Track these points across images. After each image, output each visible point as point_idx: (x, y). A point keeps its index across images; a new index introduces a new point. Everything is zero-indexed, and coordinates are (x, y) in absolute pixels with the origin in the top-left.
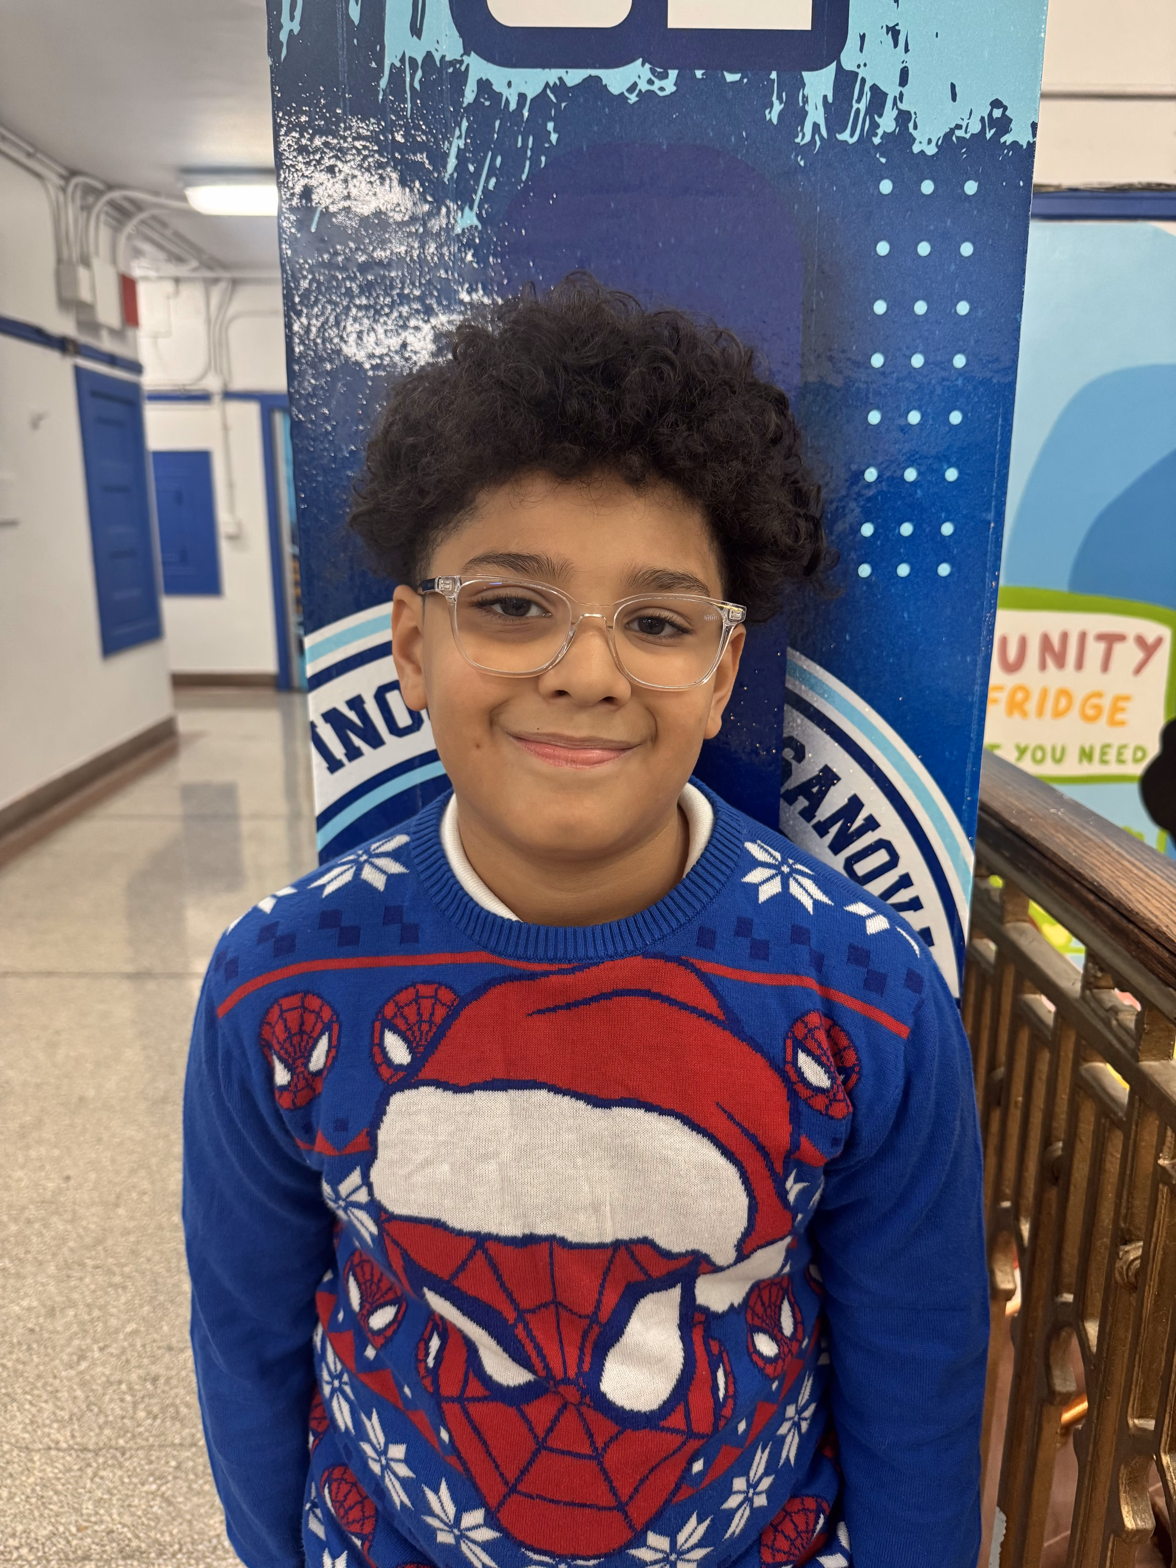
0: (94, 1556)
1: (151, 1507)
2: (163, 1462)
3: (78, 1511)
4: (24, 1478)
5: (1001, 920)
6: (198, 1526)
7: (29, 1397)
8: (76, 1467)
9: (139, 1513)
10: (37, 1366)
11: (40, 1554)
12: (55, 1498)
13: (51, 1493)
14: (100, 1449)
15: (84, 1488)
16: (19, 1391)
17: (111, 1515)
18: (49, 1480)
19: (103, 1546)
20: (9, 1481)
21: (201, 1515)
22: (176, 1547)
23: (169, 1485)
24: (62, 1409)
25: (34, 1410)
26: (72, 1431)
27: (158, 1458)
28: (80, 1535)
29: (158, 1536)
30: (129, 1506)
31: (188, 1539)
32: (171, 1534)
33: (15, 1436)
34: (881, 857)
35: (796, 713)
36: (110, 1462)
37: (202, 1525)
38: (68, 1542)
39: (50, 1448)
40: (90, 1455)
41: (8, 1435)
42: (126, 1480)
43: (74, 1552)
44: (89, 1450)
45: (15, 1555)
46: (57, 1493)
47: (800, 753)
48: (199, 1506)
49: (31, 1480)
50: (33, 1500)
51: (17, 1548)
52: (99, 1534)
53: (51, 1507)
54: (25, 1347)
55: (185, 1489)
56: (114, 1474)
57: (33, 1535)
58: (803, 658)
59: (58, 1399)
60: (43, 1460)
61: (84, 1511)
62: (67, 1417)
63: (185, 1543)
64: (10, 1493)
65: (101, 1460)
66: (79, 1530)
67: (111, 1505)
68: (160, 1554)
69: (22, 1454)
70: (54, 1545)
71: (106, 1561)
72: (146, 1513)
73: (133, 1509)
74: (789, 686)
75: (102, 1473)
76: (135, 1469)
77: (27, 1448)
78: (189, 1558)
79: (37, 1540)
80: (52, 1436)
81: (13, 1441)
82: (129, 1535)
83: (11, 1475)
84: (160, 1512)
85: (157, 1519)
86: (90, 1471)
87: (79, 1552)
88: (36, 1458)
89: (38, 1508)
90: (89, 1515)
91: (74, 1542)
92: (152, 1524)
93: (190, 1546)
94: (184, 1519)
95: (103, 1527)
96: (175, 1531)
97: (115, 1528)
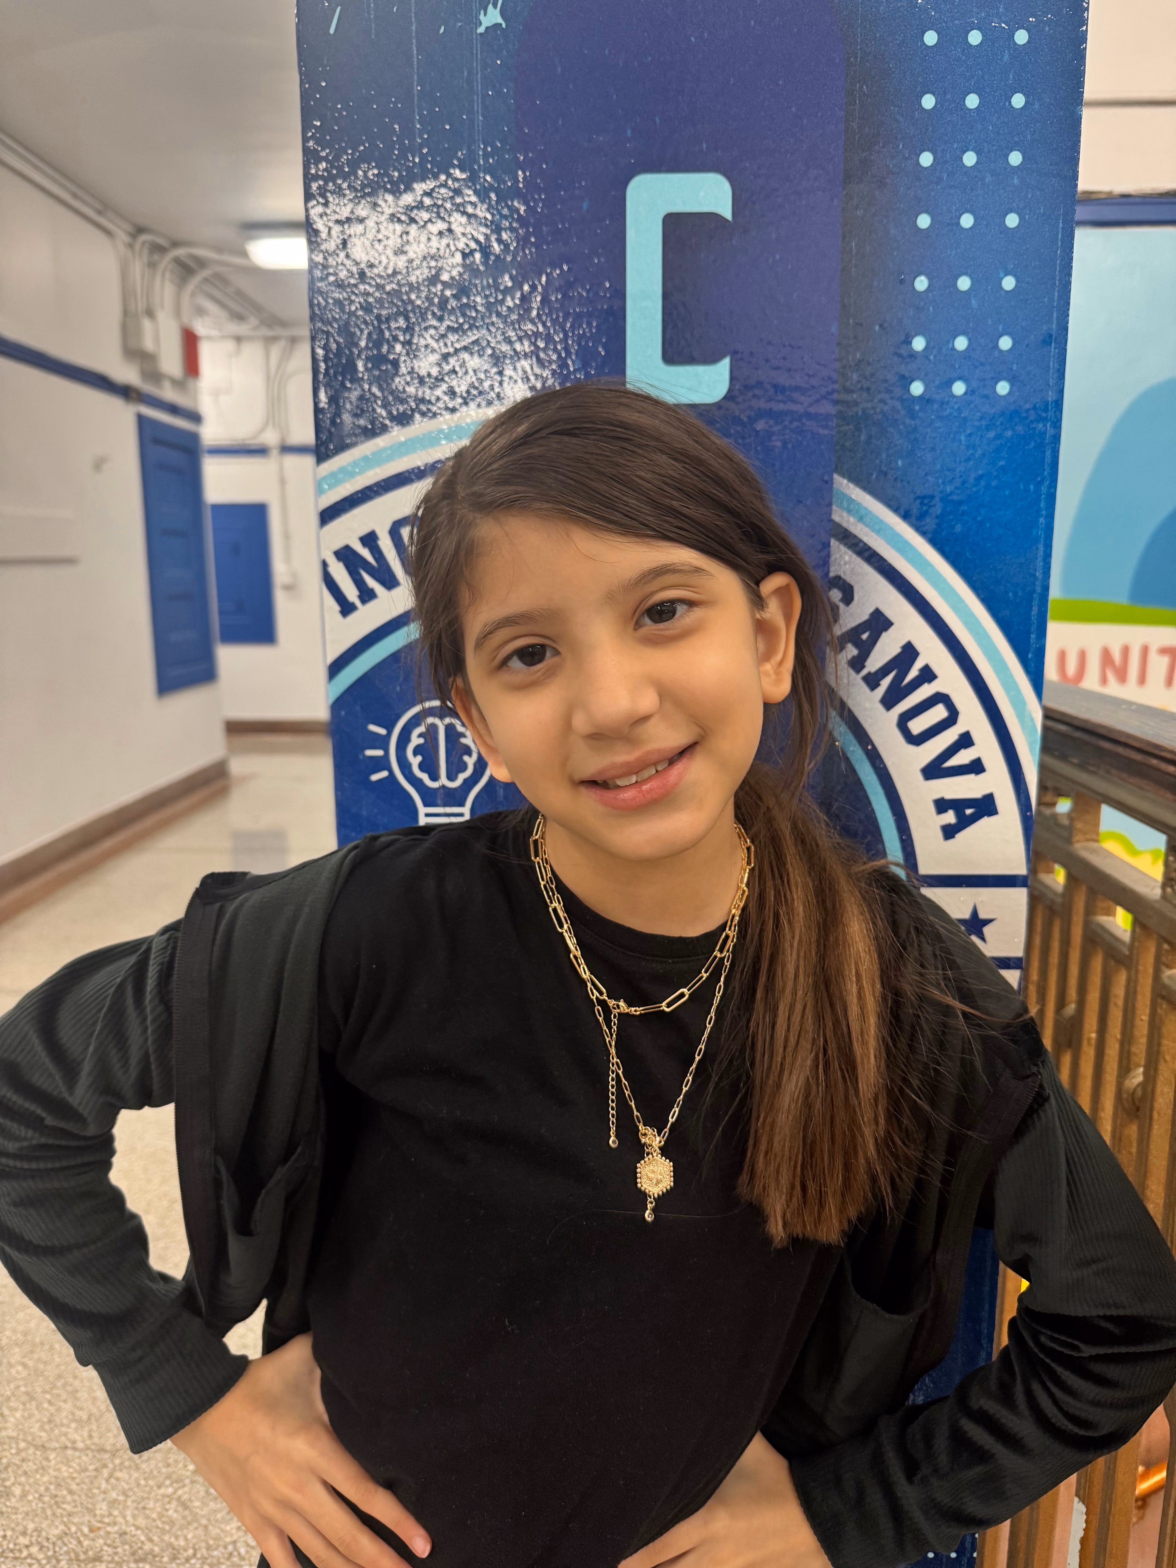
0: (106, 1558)
1: (167, 1510)
2: (181, 1465)
3: (91, 1511)
4: (38, 1476)
6: (214, 1531)
7: (48, 1396)
8: (91, 1467)
9: (154, 1516)
10: (58, 1366)
11: (50, 1553)
12: (69, 1498)
13: (65, 1492)
14: (117, 1451)
15: (99, 1488)
16: (39, 1390)
17: (124, 1517)
18: (64, 1479)
19: (116, 1548)
20: (23, 1479)
21: (217, 1521)
22: (191, 1552)
23: (186, 1489)
24: (81, 1409)
25: (52, 1409)
26: (90, 1431)
27: (176, 1461)
28: (92, 1535)
29: (173, 1540)
30: (144, 1508)
31: (203, 1545)
32: (186, 1539)
33: (32, 1434)
34: (939, 713)
35: (843, 549)
36: (127, 1464)
37: (217, 1531)
38: (80, 1542)
39: (66, 1448)
40: (106, 1456)
41: (25, 1433)
42: (143, 1482)
43: (85, 1553)
44: (105, 1451)
45: (25, 1553)
46: (71, 1492)
47: (848, 595)
48: (215, 1511)
49: (46, 1479)
50: (46, 1499)
51: (27, 1547)
52: (112, 1536)
53: (65, 1506)
54: (47, 1347)
55: (202, 1494)
56: (130, 1476)
57: (44, 1534)
58: (851, 486)
59: (77, 1399)
60: (59, 1459)
61: (98, 1512)
62: (85, 1417)
63: (200, 1548)
64: (23, 1490)
65: (117, 1461)
66: (91, 1530)
67: (126, 1507)
68: (174, 1558)
69: (38, 1453)
70: (65, 1545)
71: (117, 1563)
72: (161, 1516)
73: (148, 1512)
74: (836, 517)
75: (118, 1474)
76: (151, 1472)
77: (43, 1446)
78: (203, 1563)
79: (48, 1539)
80: (70, 1436)
81: (30, 1438)
82: (143, 1538)
83: (25, 1473)
84: (175, 1515)
85: (172, 1523)
86: (106, 1472)
87: (91, 1553)
88: (52, 1456)
89: (51, 1507)
90: (102, 1516)
91: (86, 1543)
92: (167, 1527)
93: (204, 1551)
94: (200, 1524)
95: (116, 1528)
96: (190, 1536)
97: (128, 1530)
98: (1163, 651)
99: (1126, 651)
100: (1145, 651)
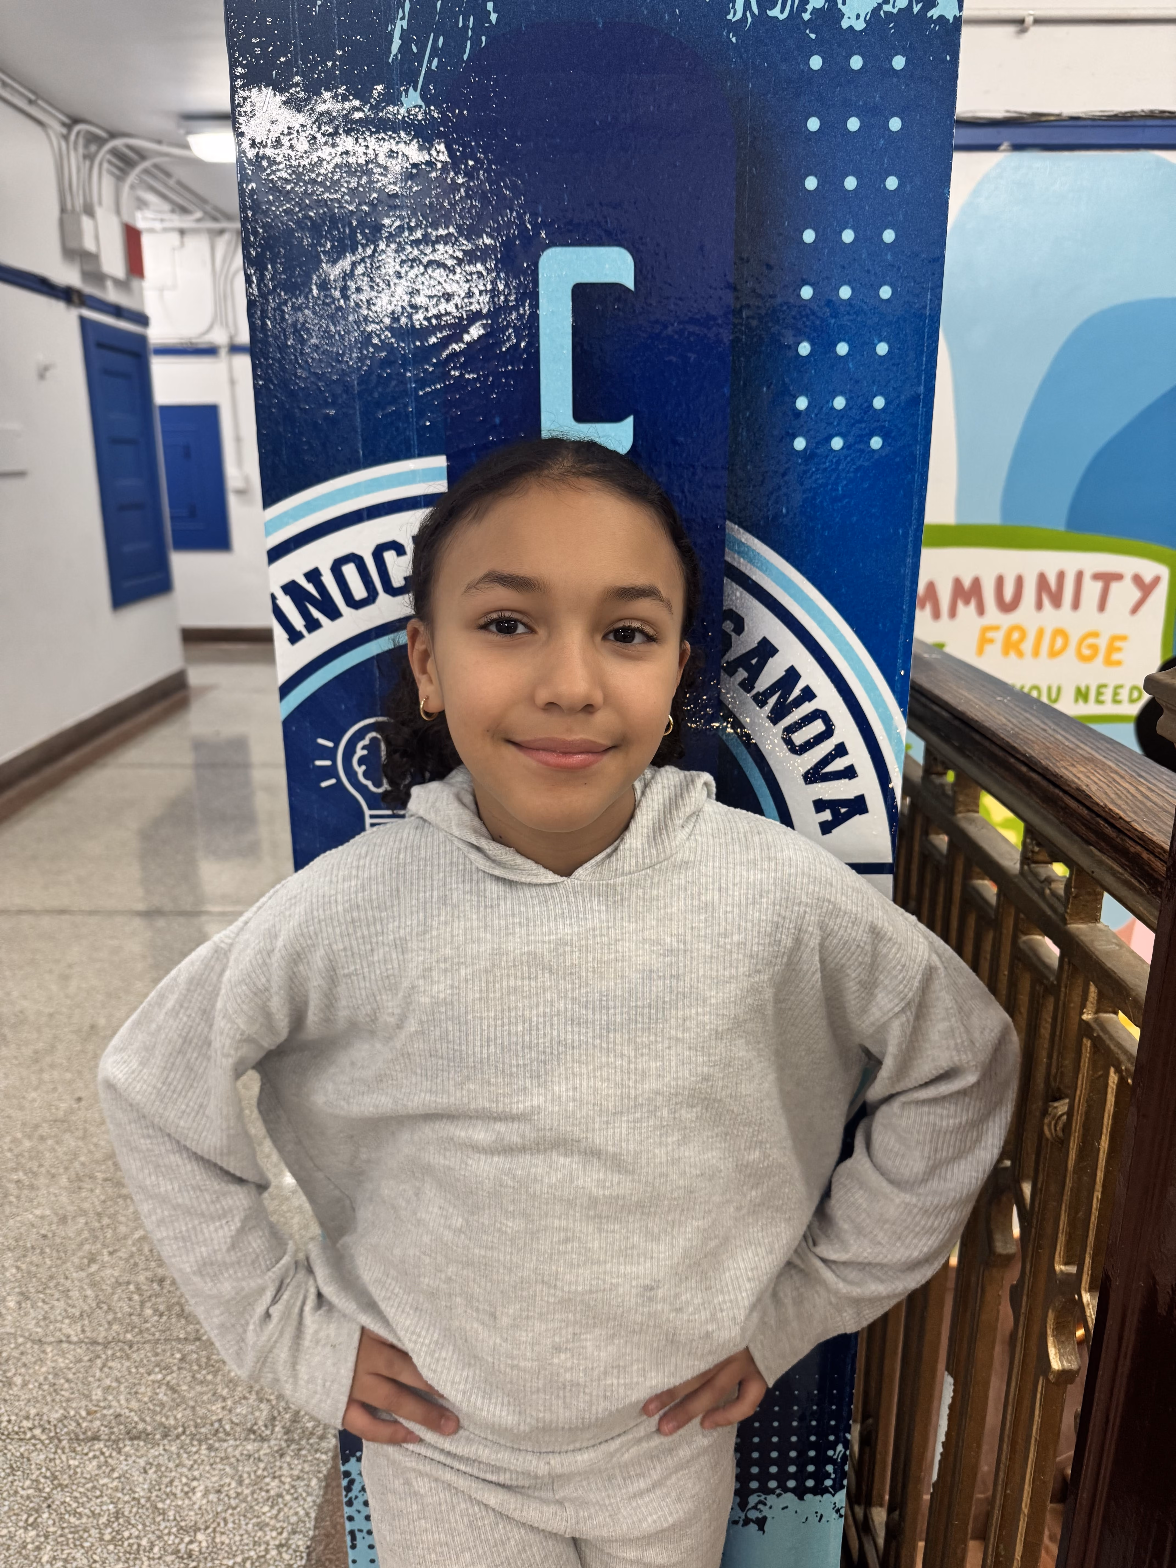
0: (103, 1437)
1: (157, 1394)
2: (168, 1354)
3: (88, 1397)
4: (37, 1368)
5: (953, 811)
6: (201, 1411)
7: (42, 1296)
8: (86, 1358)
9: (146, 1399)
10: (50, 1268)
11: (52, 1434)
12: (66, 1386)
13: (62, 1381)
14: (109, 1343)
15: (94, 1376)
16: (32, 1290)
17: (119, 1401)
18: (61, 1370)
19: (111, 1428)
20: (23, 1370)
21: (203, 1402)
22: (180, 1430)
23: (174, 1375)
24: (74, 1306)
25: (46, 1307)
26: (83, 1326)
27: (164, 1351)
28: (89, 1418)
29: (164, 1420)
30: (136, 1393)
31: (192, 1423)
32: (176, 1419)
33: (28, 1330)
34: (818, 727)
35: (735, 586)
36: (118, 1354)
37: (204, 1411)
38: (79, 1424)
39: (61, 1341)
40: (99, 1348)
41: (22, 1329)
42: (134, 1370)
43: (84, 1433)
44: (98, 1344)
45: (29, 1435)
46: (68, 1381)
47: (739, 625)
48: (202, 1394)
49: (44, 1369)
50: (46, 1387)
51: (31, 1429)
52: (108, 1418)
53: (63, 1393)
54: (38, 1251)
55: (189, 1379)
56: (122, 1365)
57: (45, 1418)
58: (741, 531)
59: (70, 1298)
60: (55, 1352)
61: (94, 1397)
62: (77, 1314)
63: (189, 1426)
64: (24, 1380)
65: (110, 1352)
66: (89, 1413)
67: (119, 1393)
68: (165, 1436)
69: (36, 1347)
70: (65, 1426)
71: (114, 1441)
72: (152, 1400)
73: (139, 1396)
74: (728, 559)
75: (110, 1364)
76: (141, 1360)
77: (40, 1341)
78: (192, 1439)
79: (49, 1422)
80: (64, 1331)
81: (27, 1334)
82: (136, 1419)
83: (25, 1365)
84: (165, 1398)
85: (162, 1405)
86: (99, 1362)
87: (89, 1433)
88: (49, 1349)
89: (50, 1394)
90: (99, 1401)
91: (84, 1425)
92: (158, 1409)
93: (193, 1429)
94: (188, 1406)
95: (111, 1411)
96: (179, 1416)
97: (122, 1412)
98: (1097, 577)
99: (1061, 576)
100: (1080, 576)
